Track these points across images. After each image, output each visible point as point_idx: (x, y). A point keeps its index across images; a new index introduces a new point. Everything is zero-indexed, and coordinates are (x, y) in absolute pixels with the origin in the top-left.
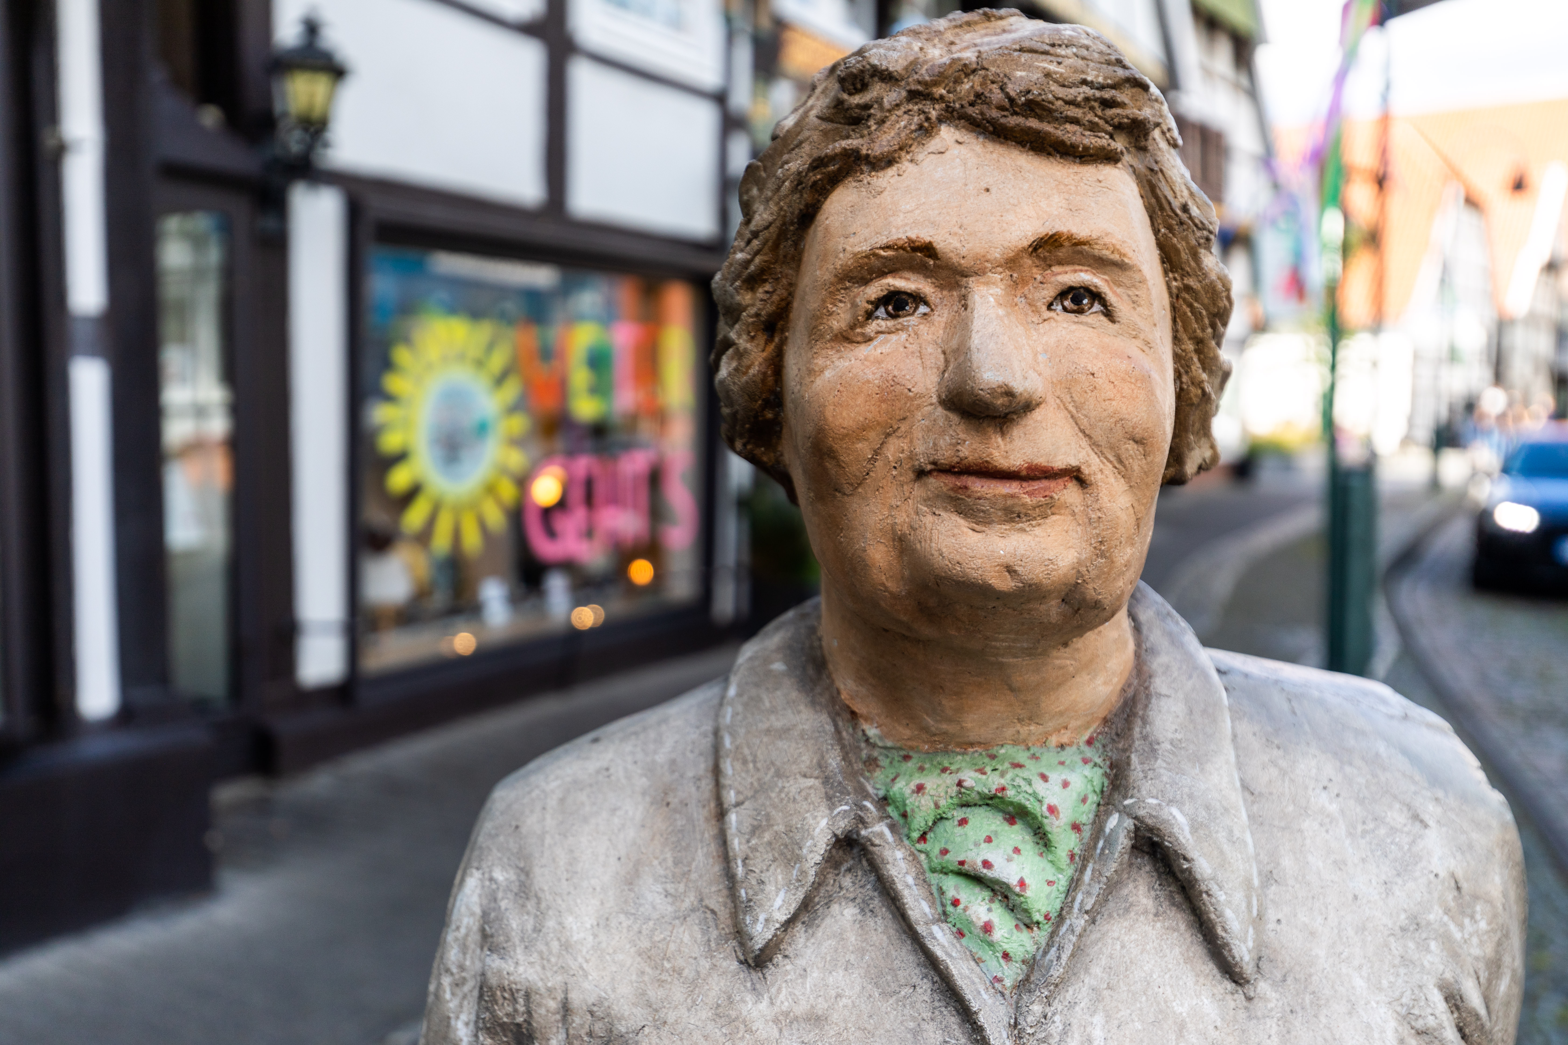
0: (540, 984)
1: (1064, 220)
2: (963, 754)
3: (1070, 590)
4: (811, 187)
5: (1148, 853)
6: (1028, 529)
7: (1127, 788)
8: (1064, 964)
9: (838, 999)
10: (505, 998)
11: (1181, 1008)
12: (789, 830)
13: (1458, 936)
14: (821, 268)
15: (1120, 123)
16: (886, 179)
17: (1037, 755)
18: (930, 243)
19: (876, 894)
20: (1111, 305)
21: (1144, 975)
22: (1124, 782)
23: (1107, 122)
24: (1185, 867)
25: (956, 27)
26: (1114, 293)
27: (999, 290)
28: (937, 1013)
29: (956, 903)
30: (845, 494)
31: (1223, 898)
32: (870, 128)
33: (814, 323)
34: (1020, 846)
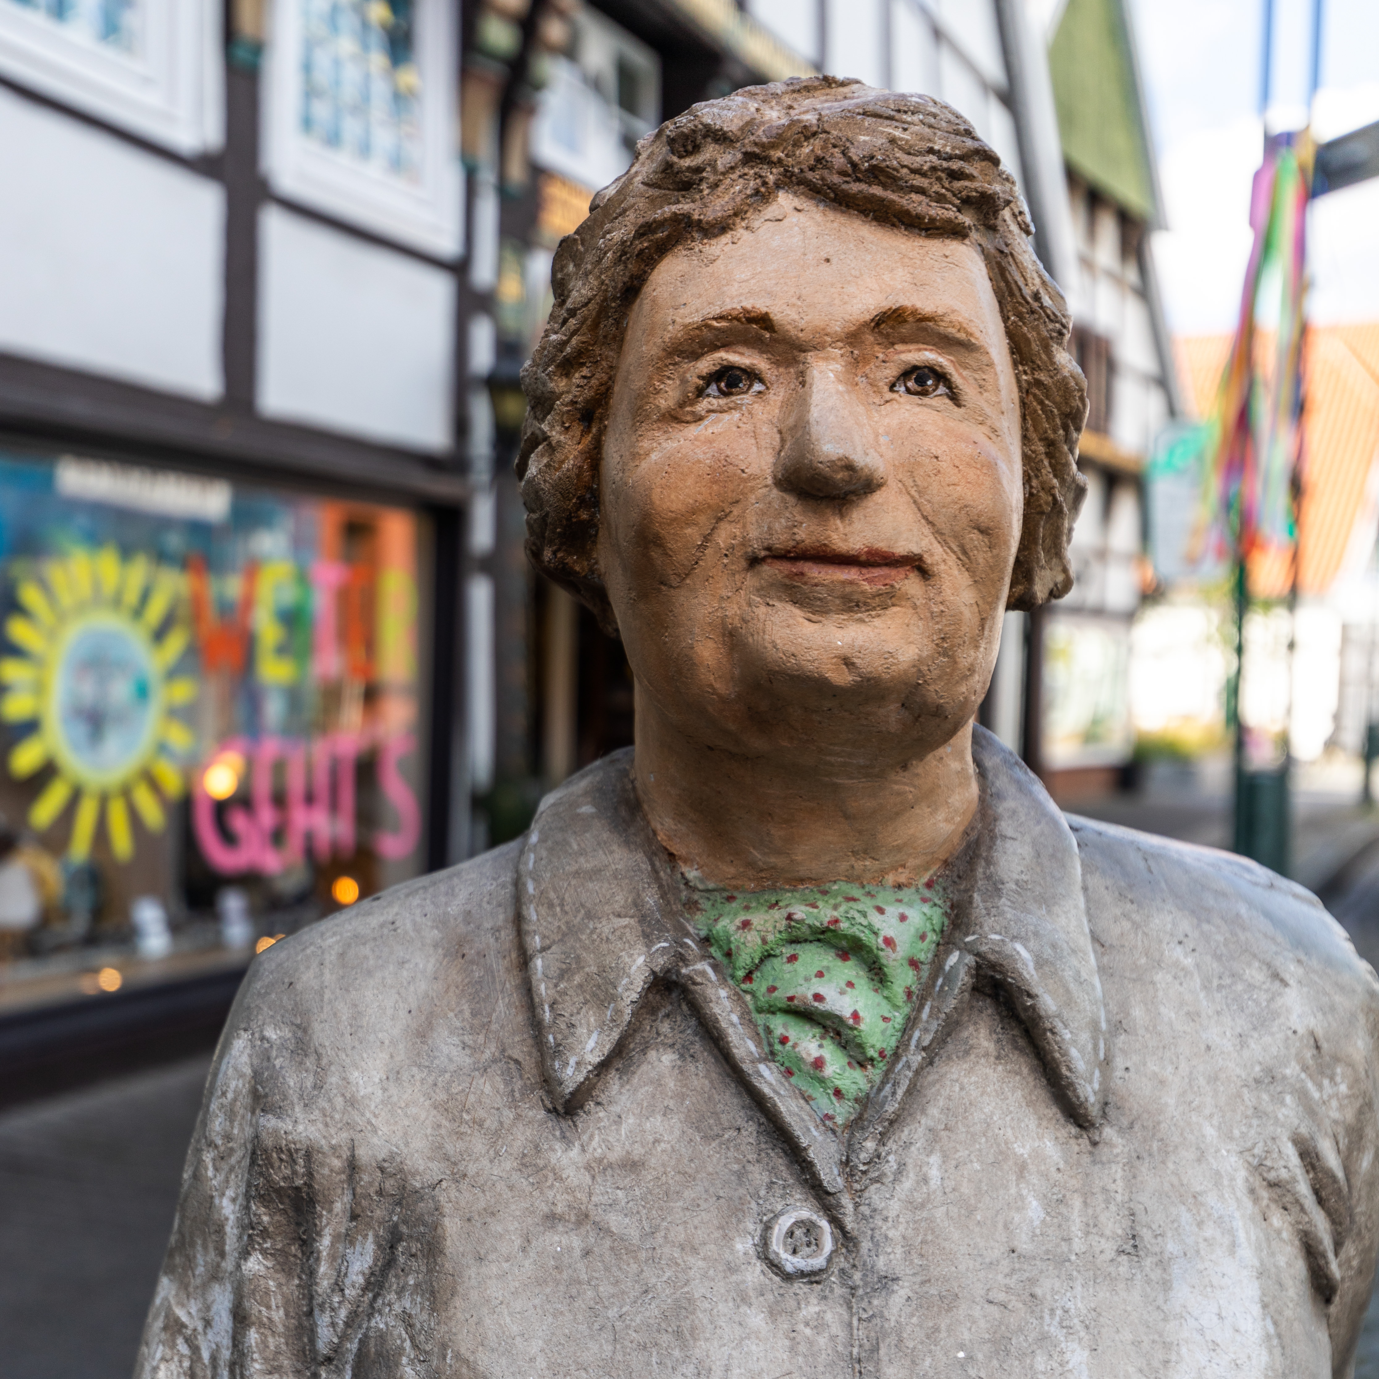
0: (323, 1142)
1: (908, 294)
2: (792, 891)
3: (911, 692)
4: (637, 256)
5: (989, 996)
6: (867, 620)
7: (968, 925)
8: (899, 1099)
9: (656, 1144)
10: (281, 1159)
11: (1022, 1150)
12: (602, 970)
13: (1316, 1095)
14: (648, 342)
15: (968, 197)
16: (719, 246)
17: (873, 893)
18: (767, 314)
19: (697, 1039)
20: (957, 387)
21: (983, 1116)
22: (965, 920)
23: (954, 195)
24: (1029, 1003)
25: (794, 92)
26: (960, 375)
27: (838, 366)
28: (763, 1154)
29: (784, 1040)
30: (671, 587)
31: (1068, 1036)
32: (702, 192)
33: (639, 403)
34: (854, 981)
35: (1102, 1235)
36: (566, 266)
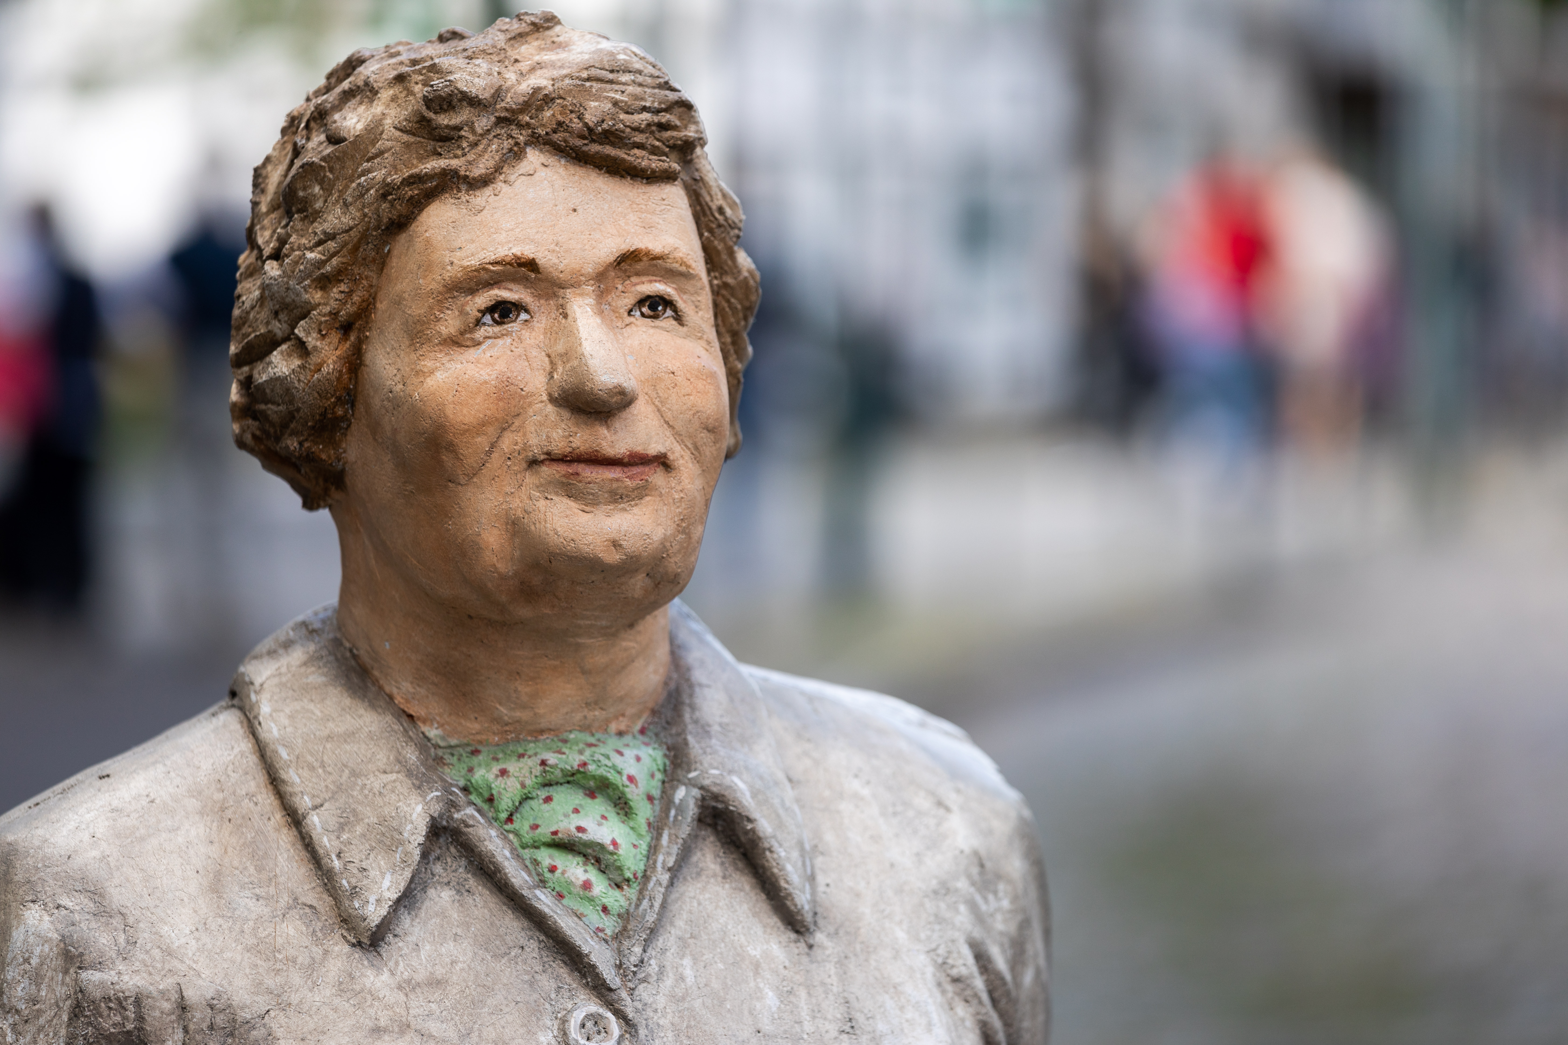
0: (151, 988)
1: (640, 237)
2: (534, 742)
3: (656, 564)
4: (408, 201)
5: (709, 825)
6: (628, 509)
7: (688, 764)
8: (657, 910)
9: (454, 965)
10: (110, 1008)
11: (755, 951)
12: (383, 820)
13: (984, 907)
14: (424, 277)
15: (674, 144)
16: (482, 198)
17: (602, 739)
18: (533, 259)
19: (469, 876)
20: (681, 311)
21: (720, 926)
22: (685, 759)
23: (664, 144)
24: (749, 827)
25: (510, 39)
26: (682, 299)
27: (592, 300)
28: (547, 966)
29: (553, 869)
30: (459, 484)
31: (783, 854)
32: (463, 149)
33: (419, 328)
34: (606, 815)
35: (825, 1019)
36: (310, 187)
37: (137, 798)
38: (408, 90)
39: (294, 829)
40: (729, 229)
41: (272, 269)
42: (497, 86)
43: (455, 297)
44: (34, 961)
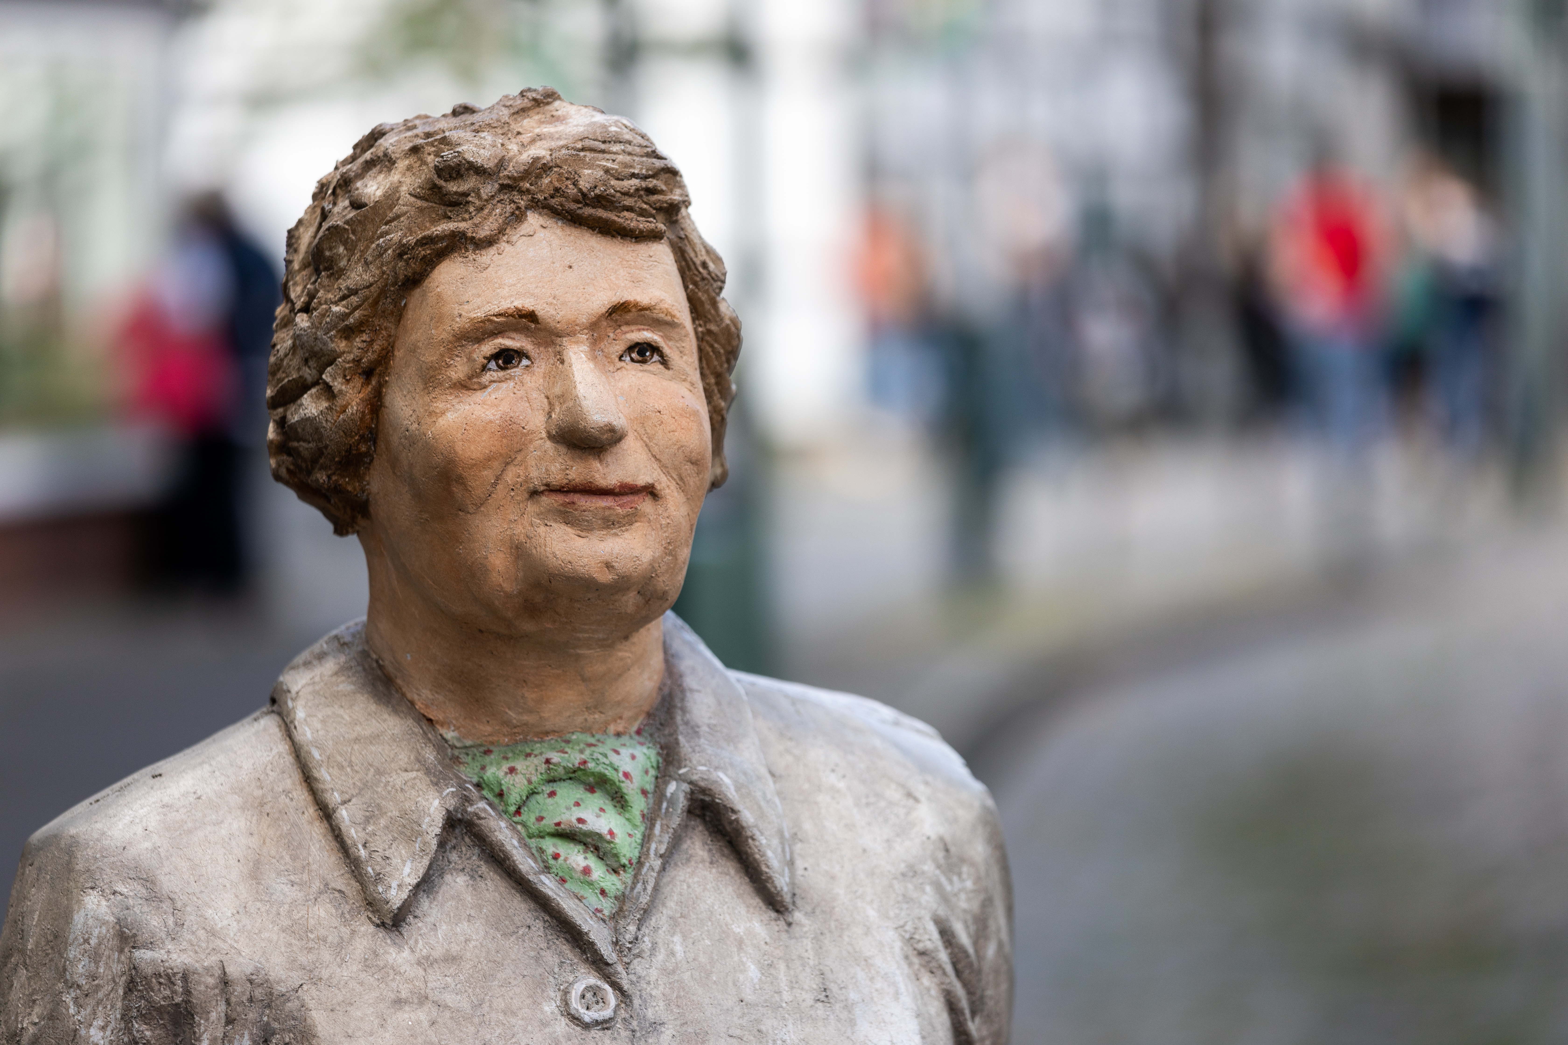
0: (197, 965)
1: (629, 290)
2: (540, 743)
3: (646, 583)
4: (421, 260)
5: (698, 816)
6: (619, 534)
7: (679, 761)
8: (649, 893)
9: (468, 942)
10: (160, 983)
11: (739, 929)
12: (404, 814)
13: (948, 888)
14: (437, 328)
15: (661, 207)
16: (487, 256)
17: (602, 740)
18: (533, 311)
19: (482, 863)
20: (667, 356)
21: (707, 907)
22: (676, 757)
23: (651, 206)
24: (733, 818)
25: (514, 114)
26: (668, 345)
27: (586, 347)
28: (551, 943)
29: (556, 857)
30: (468, 513)
31: (764, 841)
32: (470, 213)
33: (432, 373)
34: (604, 807)
35: (802, 989)
36: (335, 247)
37: (185, 795)
38: (422, 160)
39: (325, 822)
40: (712, 281)
41: (302, 321)
42: (500, 156)
43: (463, 346)
44: (93, 942)
